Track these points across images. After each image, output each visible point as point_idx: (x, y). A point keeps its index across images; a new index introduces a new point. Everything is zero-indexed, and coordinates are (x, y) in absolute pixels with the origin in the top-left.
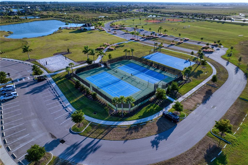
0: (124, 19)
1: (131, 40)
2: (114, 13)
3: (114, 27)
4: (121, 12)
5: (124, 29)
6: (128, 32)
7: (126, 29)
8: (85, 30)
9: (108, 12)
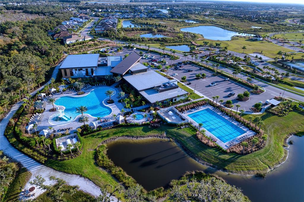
0: (283, 33)
1: (300, 51)
2: (265, 24)
3: (278, 40)
4: (272, 22)
5: (289, 43)
6: (294, 46)
7: (290, 43)
8: (256, 40)
9: (257, 21)
